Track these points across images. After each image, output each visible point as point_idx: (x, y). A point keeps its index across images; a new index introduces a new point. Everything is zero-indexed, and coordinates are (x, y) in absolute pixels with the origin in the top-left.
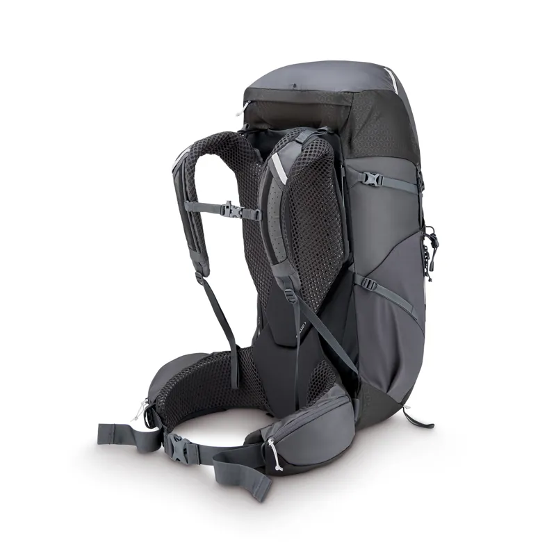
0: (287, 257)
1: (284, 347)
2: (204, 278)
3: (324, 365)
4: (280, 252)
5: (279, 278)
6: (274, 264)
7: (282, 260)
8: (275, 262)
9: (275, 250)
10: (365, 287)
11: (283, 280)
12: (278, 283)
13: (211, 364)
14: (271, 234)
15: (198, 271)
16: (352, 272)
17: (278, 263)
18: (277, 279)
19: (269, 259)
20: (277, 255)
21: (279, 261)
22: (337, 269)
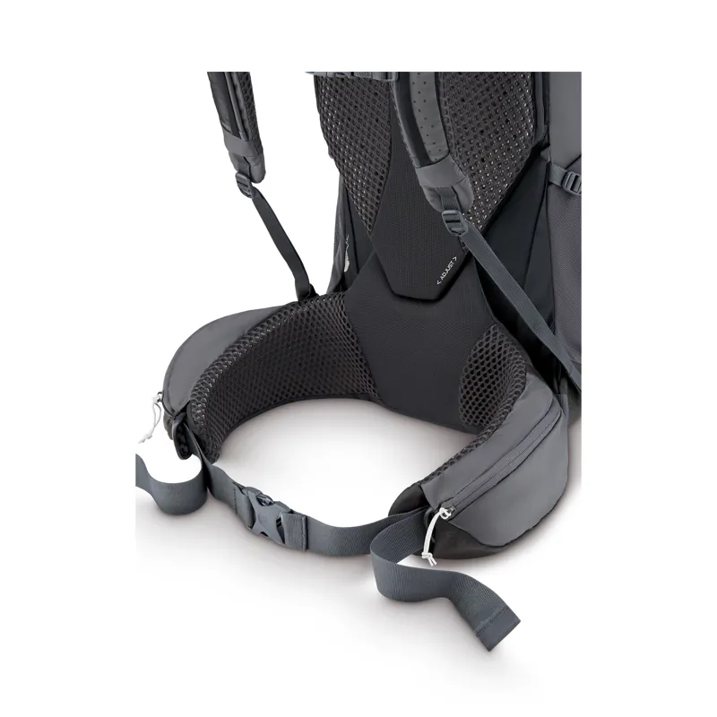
0: (449, 151)
1: (410, 299)
2: (254, 184)
3: (495, 334)
4: (434, 143)
5: (430, 189)
6: (422, 165)
7: (438, 158)
8: (425, 160)
9: (425, 139)
10: (569, 189)
11: (438, 194)
12: (428, 198)
13: (273, 331)
14: (416, 106)
15: (240, 172)
16: (546, 161)
17: (431, 163)
18: (425, 191)
19: (412, 155)
20: (428, 147)
21: (433, 159)
22: (522, 160)
